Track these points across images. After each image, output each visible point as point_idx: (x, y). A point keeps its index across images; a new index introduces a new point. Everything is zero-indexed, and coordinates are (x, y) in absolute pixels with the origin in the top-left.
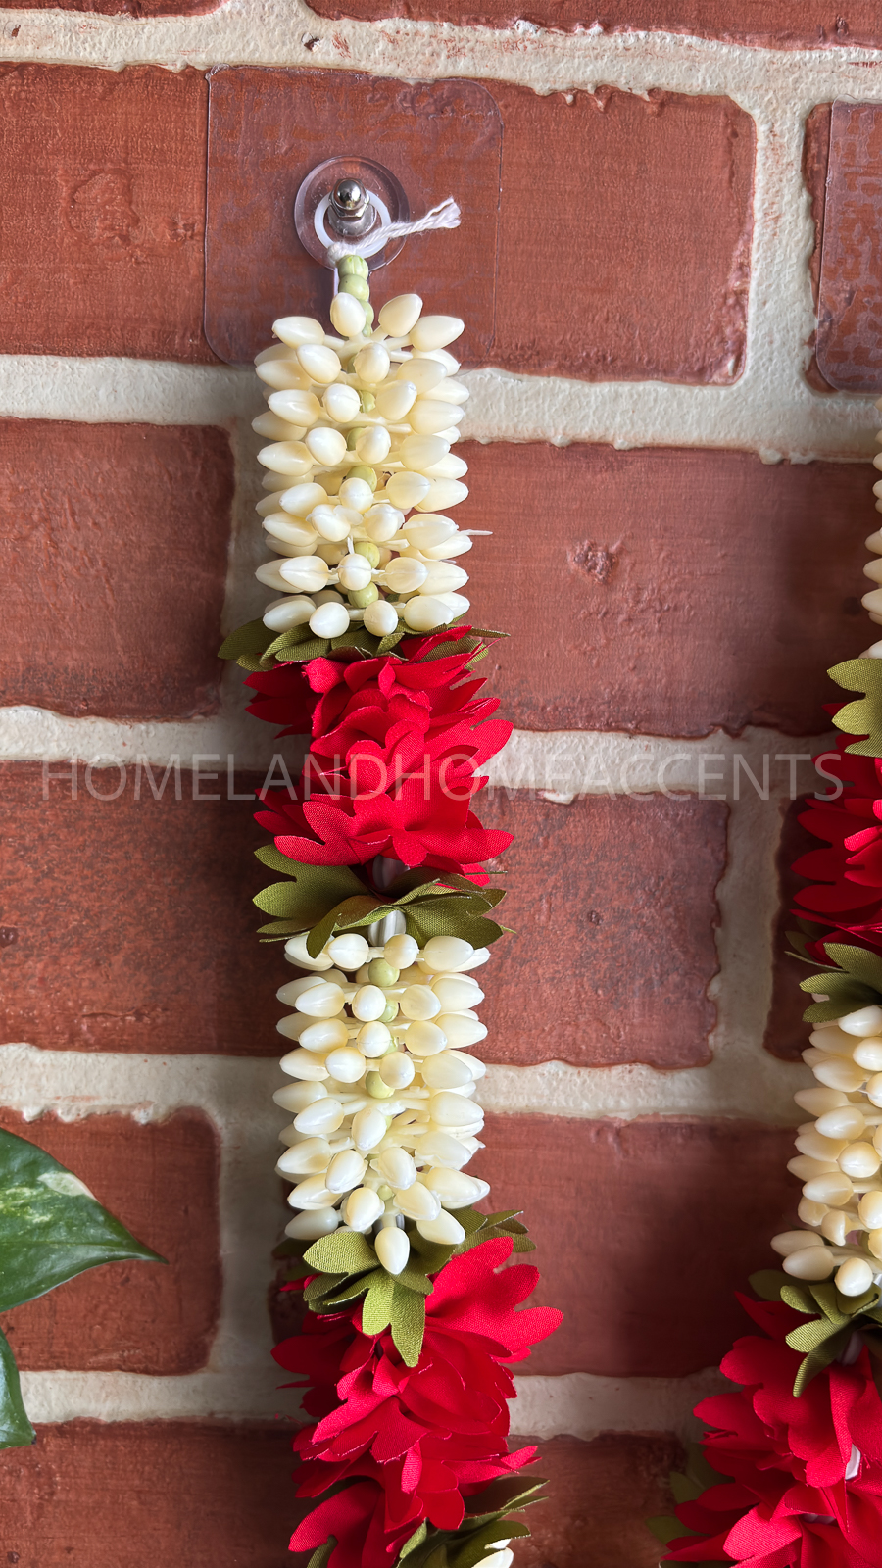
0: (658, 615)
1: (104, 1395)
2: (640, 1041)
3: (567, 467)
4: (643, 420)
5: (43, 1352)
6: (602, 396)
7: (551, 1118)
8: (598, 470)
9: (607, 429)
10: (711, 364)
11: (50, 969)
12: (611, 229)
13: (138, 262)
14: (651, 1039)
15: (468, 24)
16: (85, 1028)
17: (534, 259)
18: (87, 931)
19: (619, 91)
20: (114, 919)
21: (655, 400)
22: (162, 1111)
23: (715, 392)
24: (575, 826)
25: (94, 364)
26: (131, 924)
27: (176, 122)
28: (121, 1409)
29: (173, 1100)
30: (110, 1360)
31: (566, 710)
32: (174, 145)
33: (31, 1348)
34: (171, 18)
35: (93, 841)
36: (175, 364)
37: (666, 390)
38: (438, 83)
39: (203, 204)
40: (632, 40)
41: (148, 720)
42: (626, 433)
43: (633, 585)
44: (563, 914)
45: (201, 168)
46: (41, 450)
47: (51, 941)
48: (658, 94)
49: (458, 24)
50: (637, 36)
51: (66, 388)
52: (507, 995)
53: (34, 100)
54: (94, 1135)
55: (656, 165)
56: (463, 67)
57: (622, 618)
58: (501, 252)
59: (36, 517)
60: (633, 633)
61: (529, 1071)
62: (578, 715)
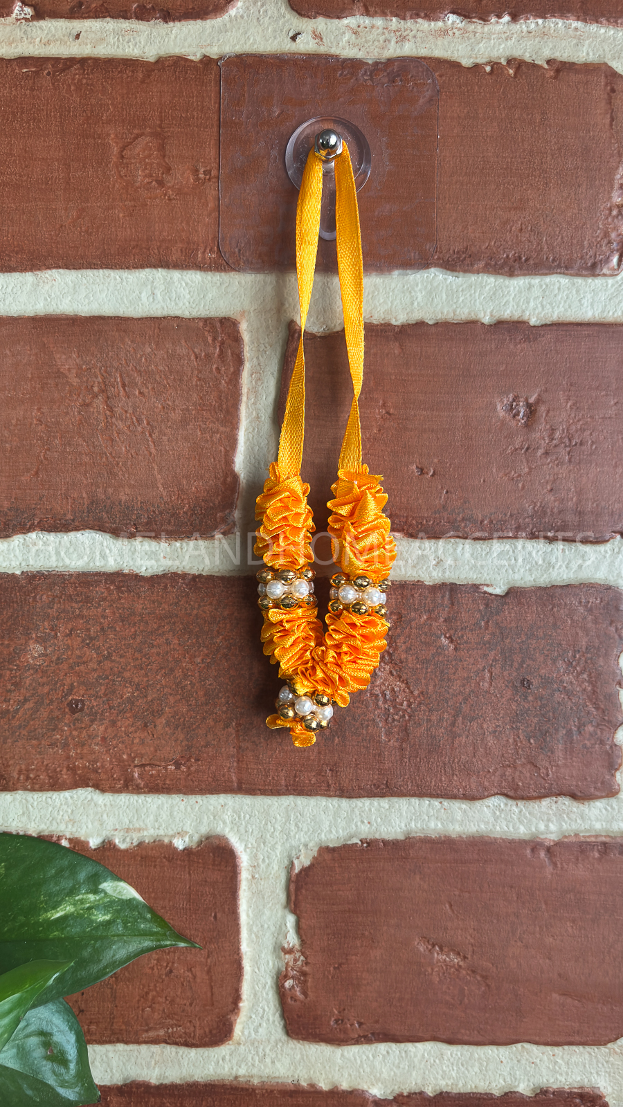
0: (568, 449)
1: (153, 1063)
2: (564, 778)
3: (495, 339)
4: (551, 304)
5: (106, 1029)
6: (519, 287)
7: (496, 839)
8: (518, 341)
9: (523, 311)
10: (601, 260)
11: (109, 730)
12: (522, 163)
13: (170, 200)
14: (572, 776)
15: (411, 18)
16: (136, 775)
17: (465, 187)
18: (138, 700)
19: (525, 62)
20: (158, 690)
21: (559, 289)
22: (196, 838)
23: (604, 281)
24: (509, 613)
25: (137, 274)
26: (171, 695)
27: (197, 96)
28: (166, 1074)
29: (204, 830)
30: (158, 1036)
31: (499, 523)
32: (195, 114)
33: (97, 1026)
34: (192, 22)
35: (142, 631)
36: (198, 272)
37: (567, 281)
38: (390, 61)
39: (217, 156)
40: (533, 26)
41: (182, 539)
42: (538, 314)
43: (548, 427)
44: (502, 681)
45: (215, 129)
46: (99, 338)
47: (110, 709)
48: (554, 63)
49: (404, 19)
50: (537, 22)
51: (116, 292)
52: (460, 746)
53: (92, 85)
54: (144, 858)
55: (555, 115)
56: (408, 49)
57: (540, 452)
58: (440, 182)
59: (96, 389)
60: (549, 464)
61: (478, 804)
62: (509, 526)
